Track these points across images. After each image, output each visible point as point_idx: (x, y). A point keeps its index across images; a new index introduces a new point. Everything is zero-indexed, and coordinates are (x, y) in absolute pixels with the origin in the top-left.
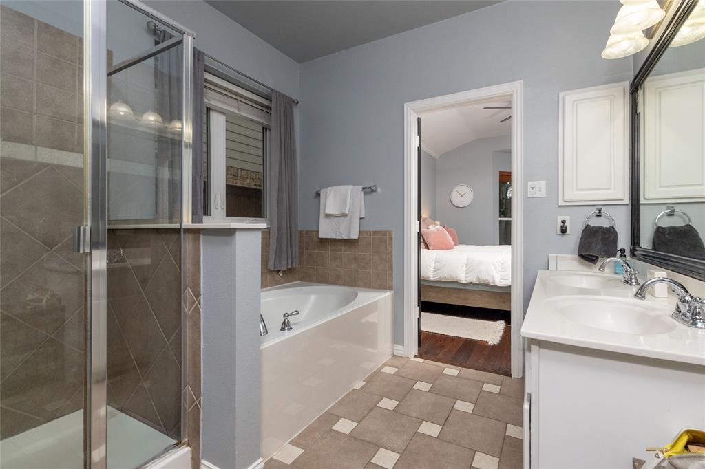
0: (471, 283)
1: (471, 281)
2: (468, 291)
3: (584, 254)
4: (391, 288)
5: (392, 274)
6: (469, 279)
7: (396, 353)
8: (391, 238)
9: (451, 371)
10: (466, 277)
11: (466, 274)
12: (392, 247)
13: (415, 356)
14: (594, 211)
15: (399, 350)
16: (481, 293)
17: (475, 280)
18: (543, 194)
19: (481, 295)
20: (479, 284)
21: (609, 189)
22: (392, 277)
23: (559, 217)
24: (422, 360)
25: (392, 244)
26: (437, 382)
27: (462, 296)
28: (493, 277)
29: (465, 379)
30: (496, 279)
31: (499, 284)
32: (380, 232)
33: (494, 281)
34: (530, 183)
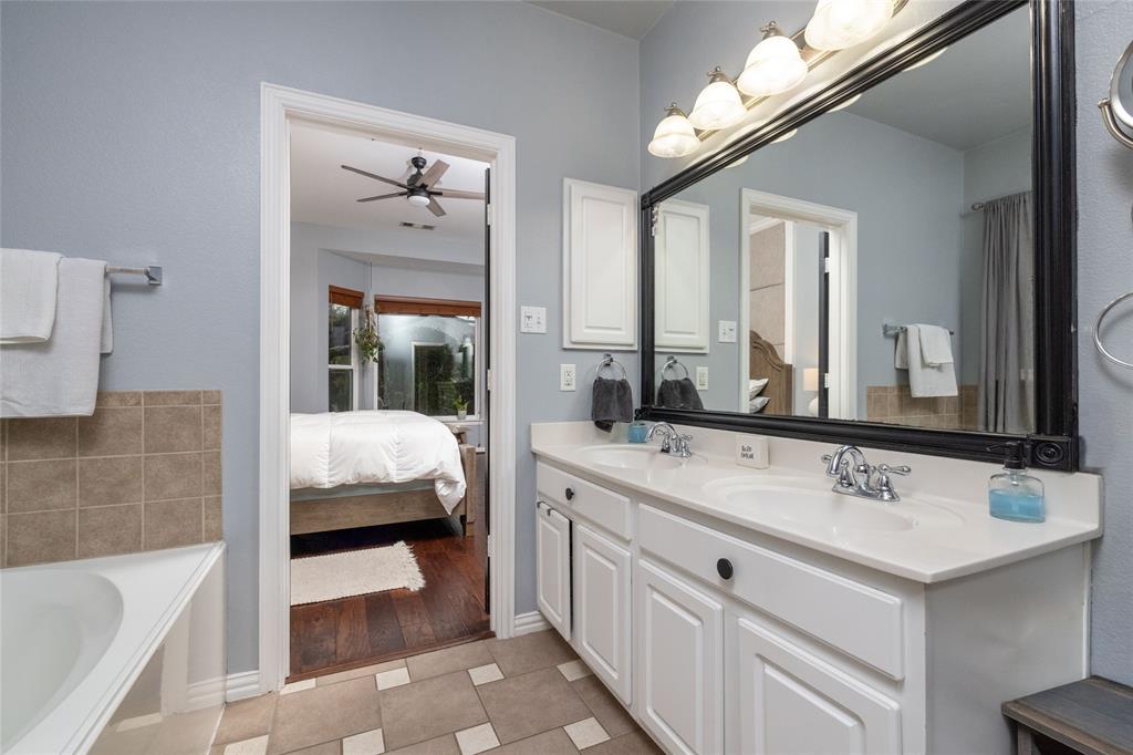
0: (343, 485)
1: (343, 482)
2: (337, 502)
3: (601, 419)
4: (215, 536)
5: (219, 500)
6: (338, 479)
7: (233, 695)
8: (217, 410)
9: (392, 675)
10: (330, 476)
11: (330, 470)
12: (218, 433)
13: (289, 681)
14: (600, 359)
15: (243, 683)
16: (361, 501)
17: (350, 479)
18: (543, 329)
19: (360, 504)
20: (359, 486)
21: (619, 329)
22: (220, 507)
23: (563, 365)
24: (310, 683)
25: (218, 424)
26: (387, 716)
27: (322, 513)
28: (385, 468)
29: (431, 678)
30: (390, 471)
31: (396, 480)
32: (177, 393)
33: (388, 474)
34: (525, 310)
